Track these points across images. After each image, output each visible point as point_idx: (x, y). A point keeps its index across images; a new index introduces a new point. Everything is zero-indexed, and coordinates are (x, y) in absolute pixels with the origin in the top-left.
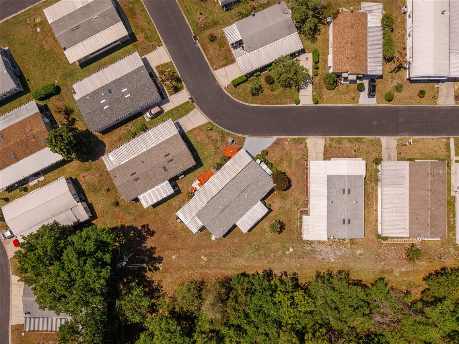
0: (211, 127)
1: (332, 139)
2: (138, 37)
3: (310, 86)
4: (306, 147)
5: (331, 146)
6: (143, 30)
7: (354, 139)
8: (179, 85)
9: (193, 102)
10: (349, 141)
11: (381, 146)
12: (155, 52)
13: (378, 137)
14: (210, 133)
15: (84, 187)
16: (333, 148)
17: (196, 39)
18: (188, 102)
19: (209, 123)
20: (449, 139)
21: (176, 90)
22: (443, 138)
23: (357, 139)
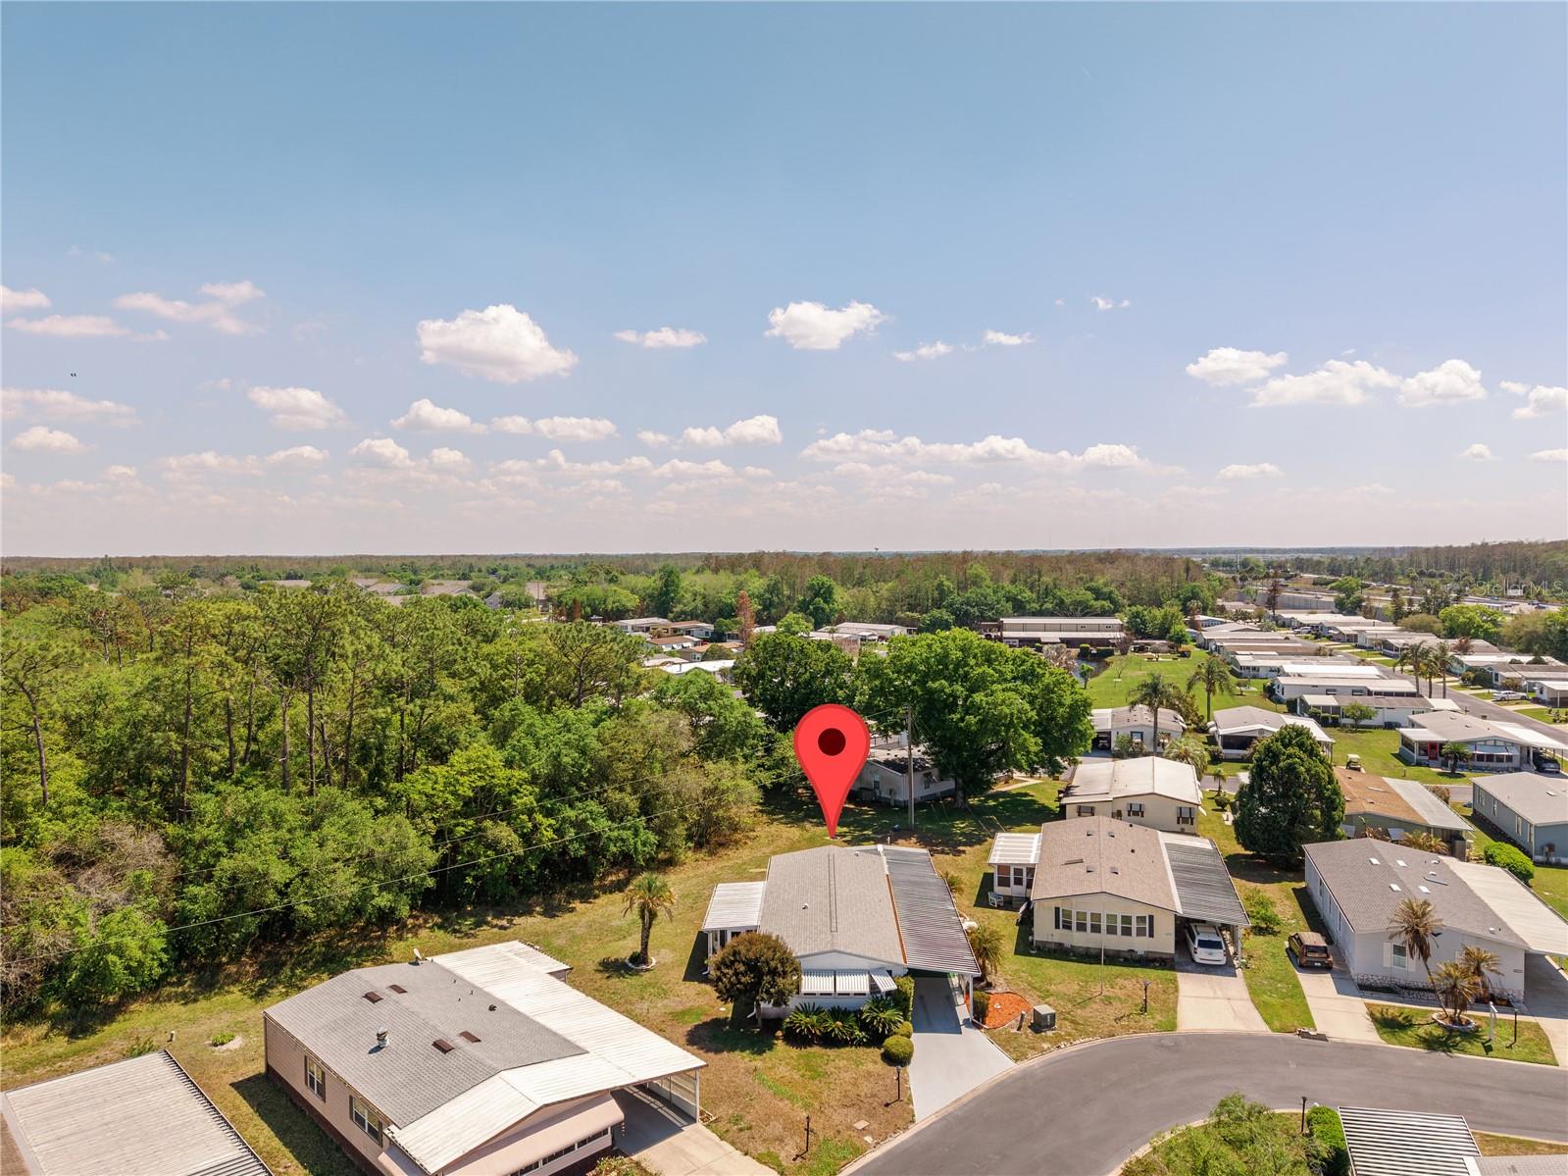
4: (769, 1160)
8: (1409, 1035)
9: (1306, 1036)
14: (1124, 1008)
18: (1311, 1026)
19: (1172, 1025)
21: (1387, 1026)
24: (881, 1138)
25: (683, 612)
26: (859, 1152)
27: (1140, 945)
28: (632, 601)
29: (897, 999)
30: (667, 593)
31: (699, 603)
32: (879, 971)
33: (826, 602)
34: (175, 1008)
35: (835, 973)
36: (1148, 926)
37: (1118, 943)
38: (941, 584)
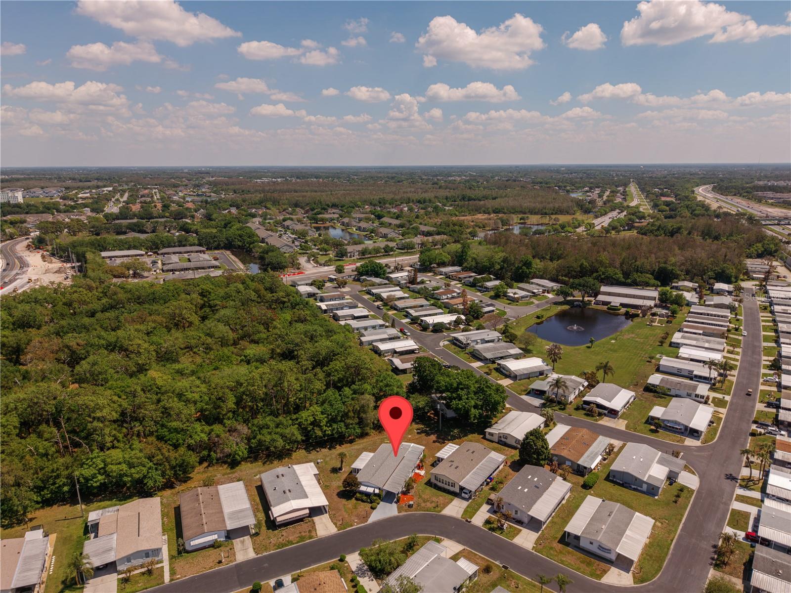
0: (437, 509)
1: (311, 538)
2: (560, 545)
3: (358, 578)
4: (335, 524)
5: (310, 531)
6: (561, 552)
7: (286, 545)
8: (489, 526)
9: (467, 521)
10: (291, 541)
11: (254, 549)
12: (534, 541)
13: (259, 556)
14: (434, 505)
15: (507, 448)
16: (307, 530)
17: (504, 567)
18: (471, 518)
19: (440, 511)
20: (171, 580)
21: (488, 522)
22: (179, 578)
23: (283, 547)
24: (358, 524)
25: (466, 267)
26: (352, 526)
27: (452, 489)
28: (447, 258)
29: (378, 495)
30: (462, 256)
31: (474, 264)
32: (377, 488)
33: (528, 268)
34: (249, 464)
35: (368, 486)
36: (453, 485)
37: (447, 487)
38: (582, 264)
